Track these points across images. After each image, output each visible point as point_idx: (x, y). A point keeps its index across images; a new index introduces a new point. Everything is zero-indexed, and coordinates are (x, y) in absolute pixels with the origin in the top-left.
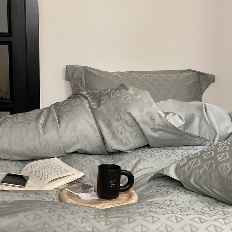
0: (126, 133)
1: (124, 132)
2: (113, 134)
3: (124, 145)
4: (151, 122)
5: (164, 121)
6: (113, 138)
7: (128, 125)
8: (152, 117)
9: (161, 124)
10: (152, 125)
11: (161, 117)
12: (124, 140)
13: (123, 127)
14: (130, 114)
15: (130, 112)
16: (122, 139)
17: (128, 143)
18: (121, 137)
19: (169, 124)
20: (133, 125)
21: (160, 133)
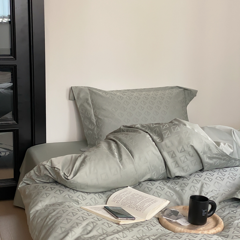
0: (188, 162)
2: (177, 163)
3: (185, 171)
4: (208, 152)
7: (190, 155)
13: (185, 157)
14: (192, 146)
16: (184, 167)
17: (188, 170)
18: (183, 165)
20: (194, 155)
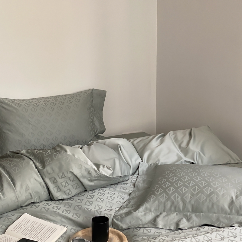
0: (69, 186)
1: (67, 186)
2: (59, 188)
3: (67, 195)
4: (88, 176)
5: (99, 174)
6: (58, 191)
7: (70, 180)
8: (89, 172)
9: (97, 176)
10: (90, 178)
11: (96, 171)
12: (68, 192)
13: (66, 182)
14: (72, 173)
15: (72, 171)
17: (70, 193)
18: (65, 189)
19: (102, 175)
21: (95, 182)
